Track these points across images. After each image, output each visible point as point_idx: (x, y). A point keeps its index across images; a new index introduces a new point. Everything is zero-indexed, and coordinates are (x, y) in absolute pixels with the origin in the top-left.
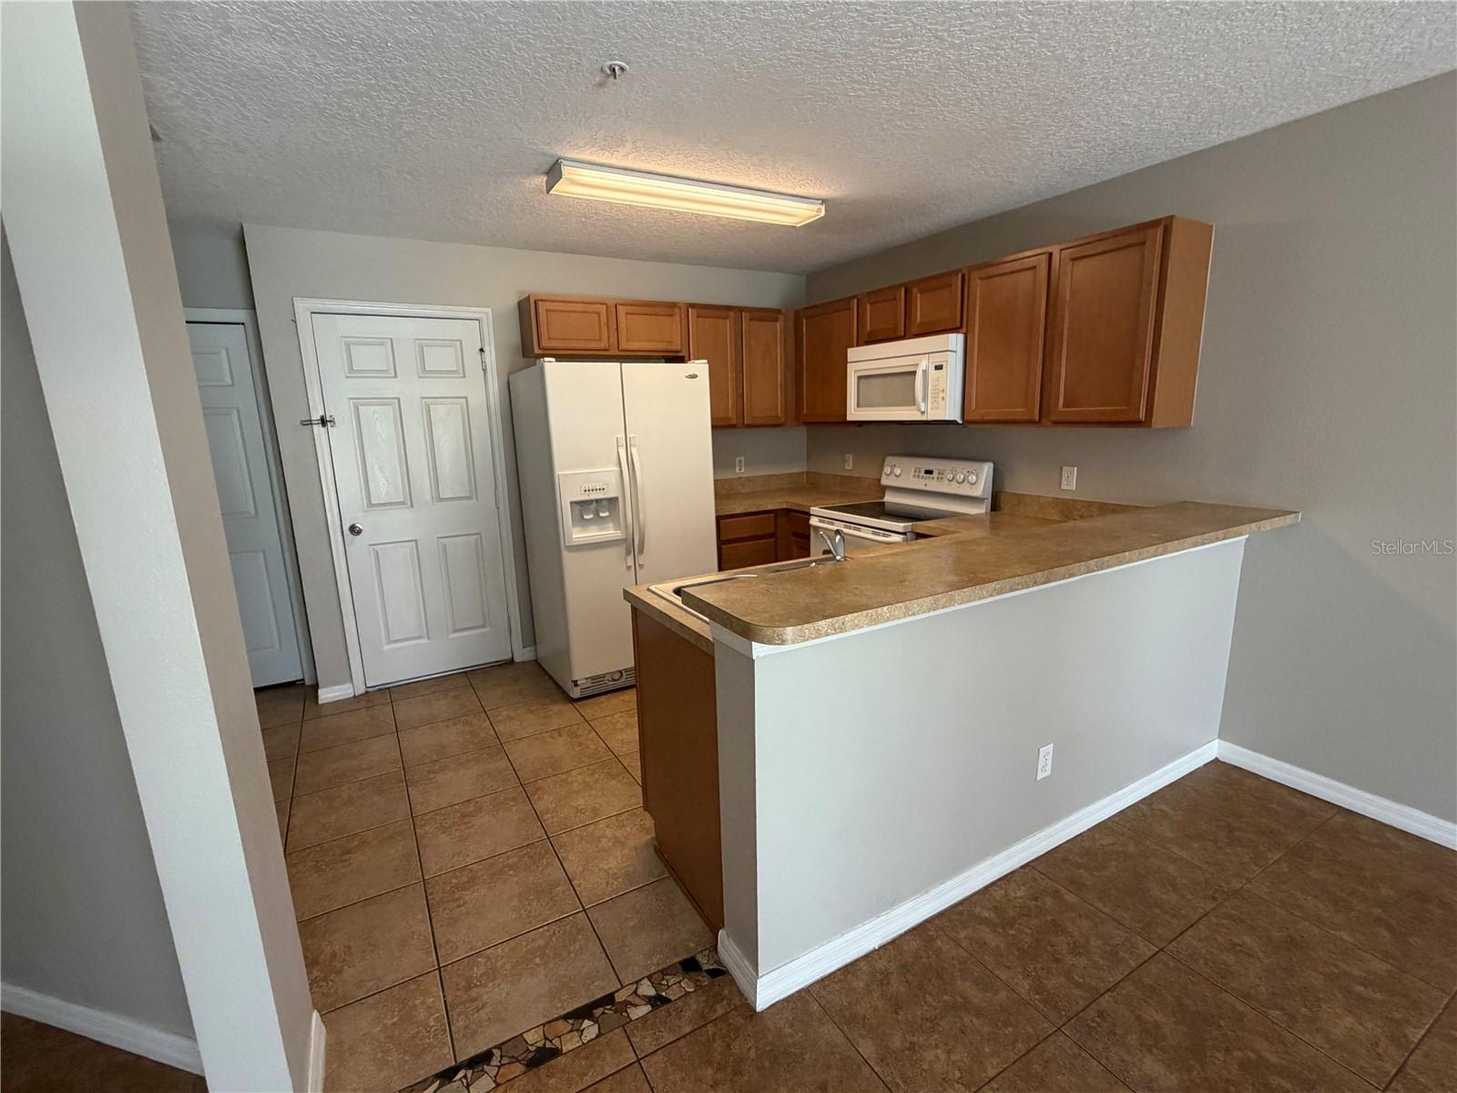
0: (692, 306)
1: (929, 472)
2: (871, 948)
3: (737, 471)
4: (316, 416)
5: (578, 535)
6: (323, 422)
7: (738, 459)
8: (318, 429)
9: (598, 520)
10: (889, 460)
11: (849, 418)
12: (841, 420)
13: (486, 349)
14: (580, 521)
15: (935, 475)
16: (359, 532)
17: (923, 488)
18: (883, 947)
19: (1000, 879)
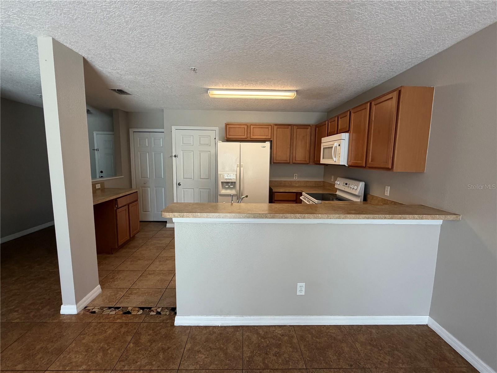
0: (276, 125)
1: (346, 184)
2: (217, 325)
3: (294, 178)
4: (174, 155)
5: (223, 192)
6: (175, 156)
7: (295, 174)
8: (174, 158)
9: (229, 188)
10: (338, 179)
11: (321, 162)
12: (318, 163)
13: (216, 138)
14: (223, 187)
15: (348, 185)
16: (180, 185)
17: (344, 190)
18: (221, 327)
19: (278, 326)
